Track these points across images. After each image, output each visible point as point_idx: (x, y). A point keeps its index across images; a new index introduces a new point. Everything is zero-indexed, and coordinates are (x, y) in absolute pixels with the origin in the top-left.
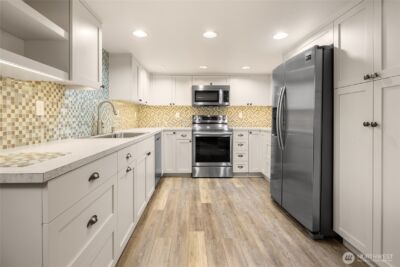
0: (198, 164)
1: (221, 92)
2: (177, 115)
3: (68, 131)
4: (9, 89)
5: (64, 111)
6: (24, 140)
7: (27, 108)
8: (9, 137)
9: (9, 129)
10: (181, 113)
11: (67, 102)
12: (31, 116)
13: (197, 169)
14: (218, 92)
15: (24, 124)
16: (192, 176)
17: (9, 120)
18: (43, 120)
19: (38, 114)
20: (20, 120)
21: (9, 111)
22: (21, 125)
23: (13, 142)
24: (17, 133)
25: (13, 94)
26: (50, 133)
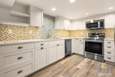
0: (85, 52)
1: (99, 23)
2: (82, 33)
3: (39, 37)
4: (23, 29)
5: (38, 33)
6: (26, 39)
7: (27, 32)
8: (23, 38)
9: (23, 36)
10: (83, 32)
11: (38, 30)
12: (28, 34)
13: (85, 54)
14: (97, 23)
15: (27, 35)
16: (83, 56)
17: (23, 35)
18: (31, 34)
19: (30, 33)
20: (26, 34)
21: (23, 33)
22: (26, 36)
23: (24, 39)
24: (25, 37)
25: (24, 30)
26: (34, 37)
